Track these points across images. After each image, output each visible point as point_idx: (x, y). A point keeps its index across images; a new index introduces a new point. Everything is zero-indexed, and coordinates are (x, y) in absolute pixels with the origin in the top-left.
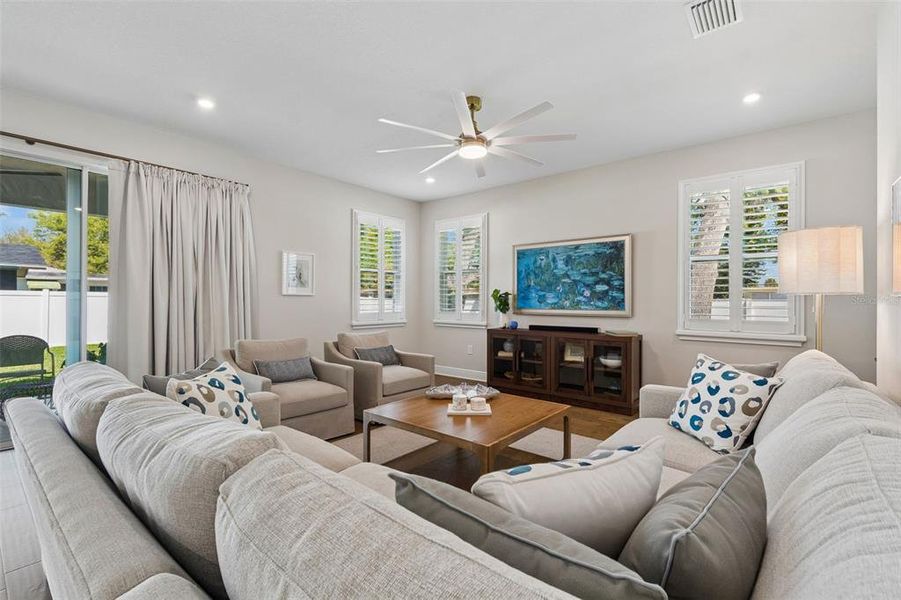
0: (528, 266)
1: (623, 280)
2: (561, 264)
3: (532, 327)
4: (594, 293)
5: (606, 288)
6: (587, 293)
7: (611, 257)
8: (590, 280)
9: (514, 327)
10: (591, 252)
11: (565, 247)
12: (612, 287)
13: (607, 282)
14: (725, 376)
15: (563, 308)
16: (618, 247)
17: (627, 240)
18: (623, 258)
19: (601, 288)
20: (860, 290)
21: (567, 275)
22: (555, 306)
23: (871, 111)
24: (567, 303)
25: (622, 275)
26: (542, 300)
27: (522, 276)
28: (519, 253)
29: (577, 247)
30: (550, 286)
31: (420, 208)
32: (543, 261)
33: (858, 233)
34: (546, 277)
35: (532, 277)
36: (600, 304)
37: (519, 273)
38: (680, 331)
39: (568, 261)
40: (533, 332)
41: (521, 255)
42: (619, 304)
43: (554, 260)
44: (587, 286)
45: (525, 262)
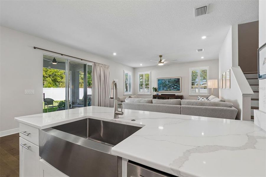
0: (160, 82)
1: (180, 85)
2: (167, 82)
3: (161, 94)
4: (174, 88)
5: (176, 87)
6: (173, 88)
7: (177, 81)
8: (173, 85)
9: (158, 95)
10: (173, 80)
11: (168, 79)
12: (177, 87)
13: (177, 86)
14: (202, 99)
15: (168, 91)
16: (179, 79)
17: (180, 78)
18: (179, 81)
19: (175, 87)
20: (217, 87)
21: (168, 84)
22: (166, 90)
23: (218, 60)
24: (169, 90)
25: (179, 84)
26: (163, 89)
27: (159, 84)
28: (158, 80)
29: (170, 79)
30: (165, 86)
31: (134, 69)
32: (163, 81)
33: (217, 80)
34: (164, 85)
35: (161, 84)
36: (175, 90)
37: (158, 84)
38: (190, 94)
39: (169, 82)
40: (162, 95)
41: (159, 80)
42: (179, 90)
43: (166, 81)
44: (173, 86)
45: (159, 81)
